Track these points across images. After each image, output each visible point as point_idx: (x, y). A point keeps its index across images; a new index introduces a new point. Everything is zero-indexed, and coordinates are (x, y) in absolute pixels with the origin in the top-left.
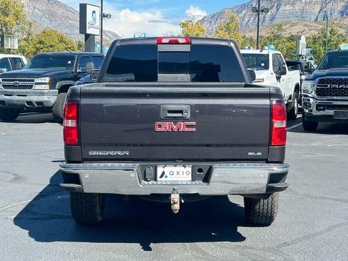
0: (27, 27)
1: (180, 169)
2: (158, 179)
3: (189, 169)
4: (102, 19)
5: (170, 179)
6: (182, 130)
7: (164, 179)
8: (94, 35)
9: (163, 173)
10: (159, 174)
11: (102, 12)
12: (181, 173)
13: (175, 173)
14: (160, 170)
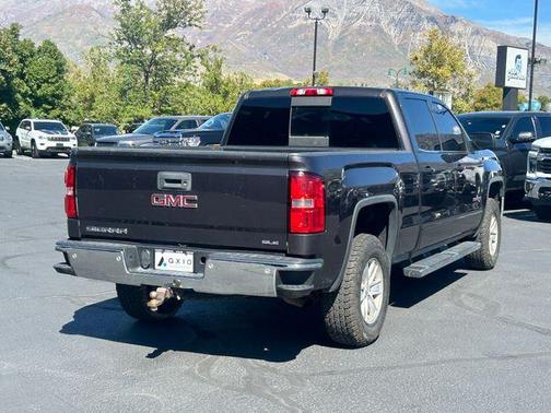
0: (466, 80)
1: (179, 255)
2: (156, 267)
3: (190, 257)
4: (532, 67)
5: (168, 268)
6: (182, 205)
7: (162, 267)
8: (517, 89)
9: (162, 260)
10: (157, 261)
11: (533, 56)
12: (181, 261)
13: (175, 261)
14: (158, 256)
